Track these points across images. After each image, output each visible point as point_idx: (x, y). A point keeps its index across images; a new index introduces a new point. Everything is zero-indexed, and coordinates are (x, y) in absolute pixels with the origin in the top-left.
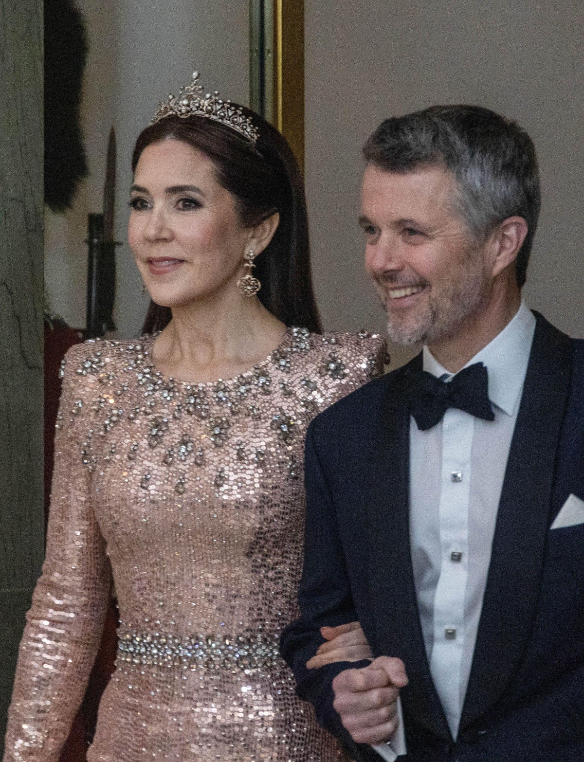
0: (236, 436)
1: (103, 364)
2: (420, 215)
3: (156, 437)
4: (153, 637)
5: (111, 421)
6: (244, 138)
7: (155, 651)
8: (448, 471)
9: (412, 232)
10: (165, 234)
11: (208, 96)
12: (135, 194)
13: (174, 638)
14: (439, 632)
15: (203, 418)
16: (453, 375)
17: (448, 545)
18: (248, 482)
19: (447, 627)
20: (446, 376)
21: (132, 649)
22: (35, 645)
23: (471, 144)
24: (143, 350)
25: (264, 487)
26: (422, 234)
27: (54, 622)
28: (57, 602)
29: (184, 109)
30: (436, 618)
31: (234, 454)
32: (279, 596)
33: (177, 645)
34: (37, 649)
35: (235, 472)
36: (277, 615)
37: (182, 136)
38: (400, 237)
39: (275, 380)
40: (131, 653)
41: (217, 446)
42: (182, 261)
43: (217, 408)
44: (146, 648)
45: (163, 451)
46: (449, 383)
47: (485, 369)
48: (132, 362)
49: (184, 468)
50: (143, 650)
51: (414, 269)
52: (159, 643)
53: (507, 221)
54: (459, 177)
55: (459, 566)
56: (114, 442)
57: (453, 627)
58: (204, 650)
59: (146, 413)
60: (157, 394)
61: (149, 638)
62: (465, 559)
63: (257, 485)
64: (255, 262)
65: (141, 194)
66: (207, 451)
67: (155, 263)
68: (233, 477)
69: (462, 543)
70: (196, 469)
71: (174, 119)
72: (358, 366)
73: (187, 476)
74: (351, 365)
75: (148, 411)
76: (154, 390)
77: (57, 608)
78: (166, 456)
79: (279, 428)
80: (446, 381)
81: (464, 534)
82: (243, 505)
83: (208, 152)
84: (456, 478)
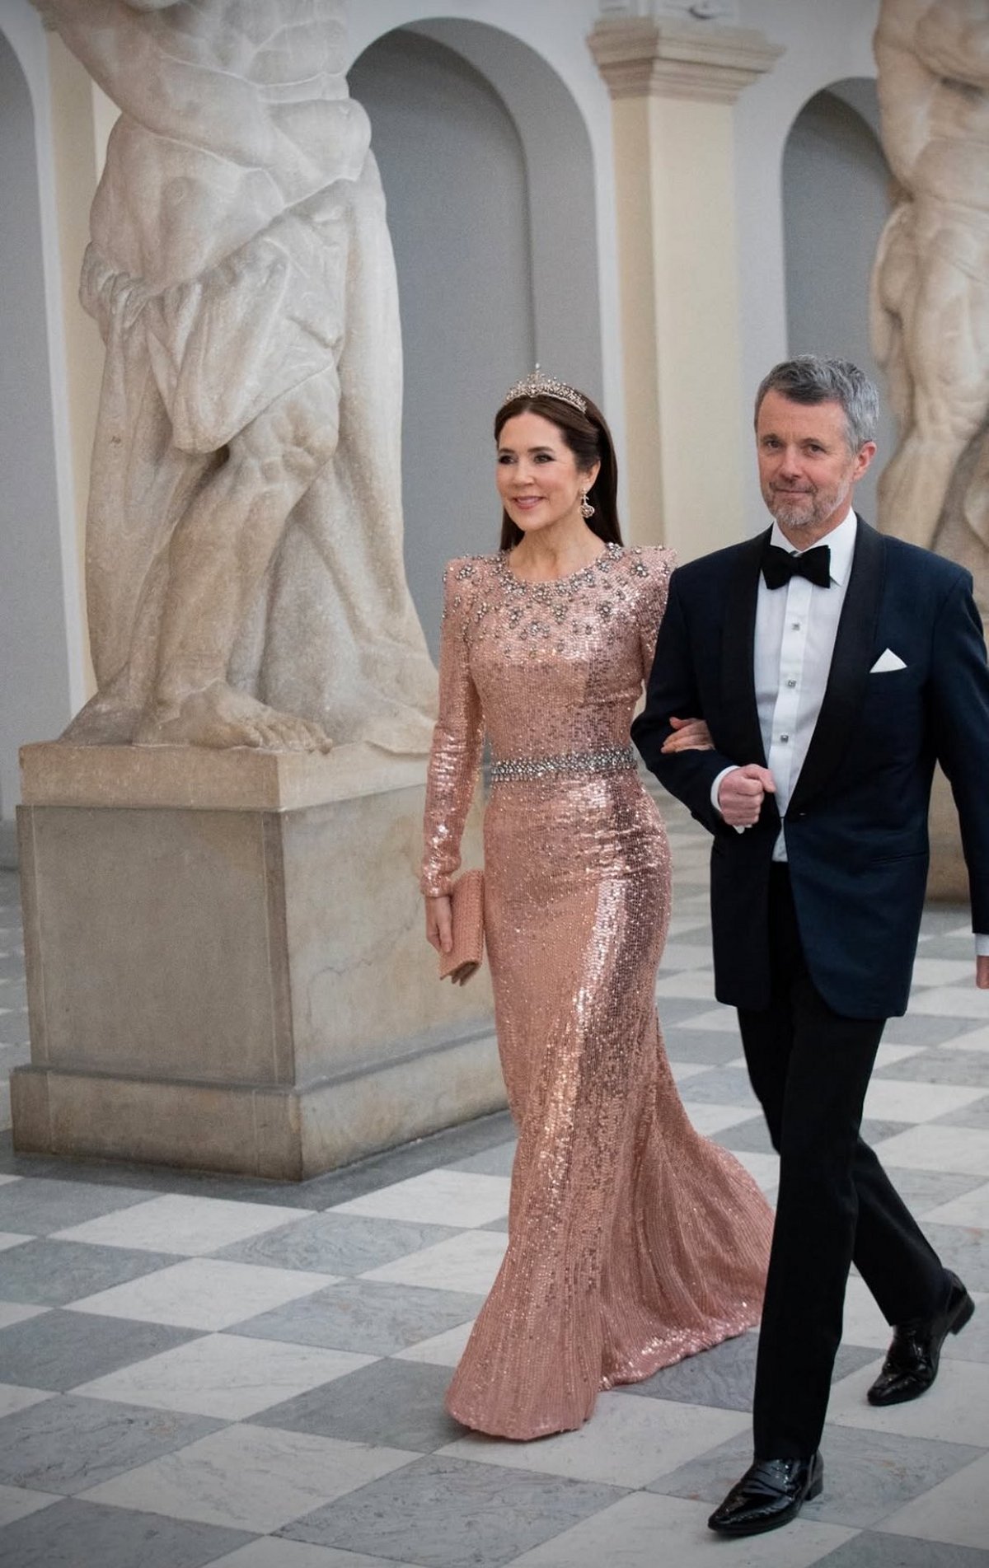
0: (572, 615)
1: (474, 571)
3: (514, 621)
4: (518, 761)
5: (482, 611)
6: (576, 409)
7: (520, 770)
8: (790, 621)
9: (815, 449)
10: (530, 482)
11: (549, 381)
12: (503, 454)
13: (533, 759)
14: (776, 737)
15: (549, 605)
16: (800, 552)
17: (786, 675)
19: (782, 734)
20: (795, 552)
21: (503, 771)
22: (439, 770)
24: (501, 560)
25: (592, 650)
26: (823, 450)
27: (450, 754)
28: (452, 739)
29: (533, 391)
30: (774, 727)
31: (571, 628)
32: (602, 722)
33: (536, 765)
34: (440, 774)
35: (572, 640)
36: (601, 736)
37: (536, 411)
38: (802, 451)
39: (599, 578)
40: (503, 774)
41: (559, 623)
42: (541, 498)
43: (558, 597)
44: (514, 769)
45: (520, 630)
46: (798, 558)
47: (829, 550)
48: (494, 570)
49: (536, 640)
50: (511, 771)
51: (809, 478)
52: (523, 764)
53: (865, 445)
55: (793, 691)
56: (485, 626)
57: (786, 734)
58: (554, 765)
59: (507, 606)
60: (514, 592)
61: (515, 762)
62: (798, 686)
63: (587, 649)
64: (587, 495)
65: (509, 454)
66: (552, 627)
67: (519, 501)
68: (570, 643)
69: (797, 674)
70: (544, 641)
71: (525, 398)
73: (537, 646)
74: (652, 568)
75: (509, 603)
76: (513, 589)
77: (452, 743)
78: (522, 633)
79: (602, 609)
80: (796, 555)
81: (799, 668)
82: (578, 665)
84: (796, 627)
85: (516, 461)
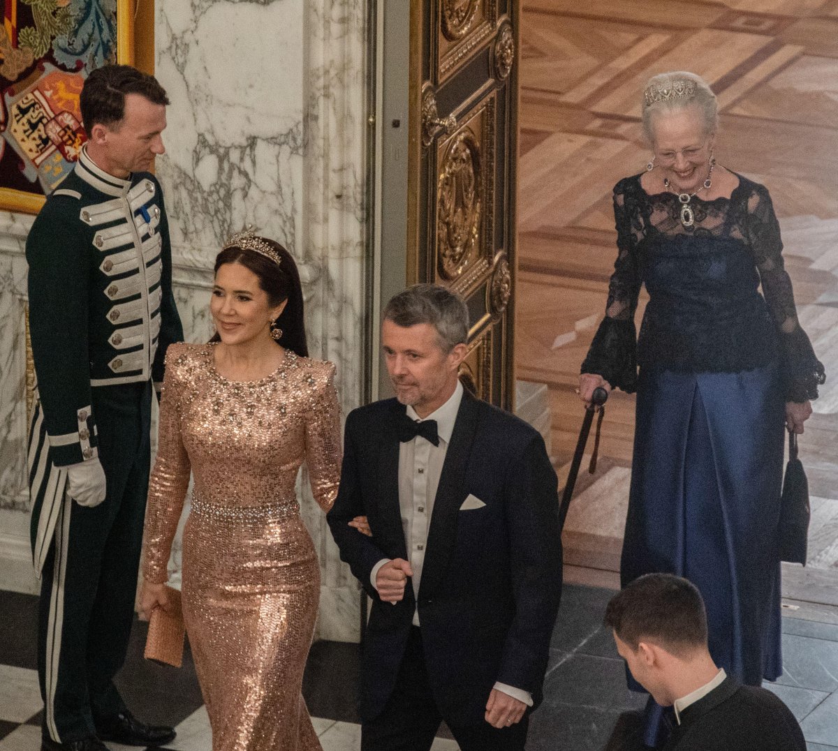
0: (258, 412)
2: (418, 348)
3: (216, 410)
5: (193, 397)
6: (273, 262)
8: (417, 466)
9: (415, 356)
10: (232, 313)
12: (216, 290)
14: (415, 546)
15: (242, 402)
16: (421, 420)
18: (263, 438)
19: (418, 544)
20: (418, 420)
23: (442, 310)
26: (420, 356)
29: (244, 245)
30: (413, 540)
31: (257, 423)
35: (257, 433)
38: (407, 357)
41: (249, 418)
42: (240, 324)
45: (220, 418)
46: (420, 424)
47: (436, 422)
49: (231, 428)
53: (457, 346)
54: (436, 327)
55: (421, 513)
56: (194, 409)
57: (421, 545)
62: (425, 511)
65: (220, 290)
66: (243, 420)
67: (226, 325)
68: (256, 435)
69: (424, 503)
72: (322, 381)
74: (319, 380)
75: (213, 395)
78: (222, 421)
79: (280, 410)
80: (418, 422)
81: (425, 500)
83: (256, 272)
84: (421, 471)
85: (225, 296)
